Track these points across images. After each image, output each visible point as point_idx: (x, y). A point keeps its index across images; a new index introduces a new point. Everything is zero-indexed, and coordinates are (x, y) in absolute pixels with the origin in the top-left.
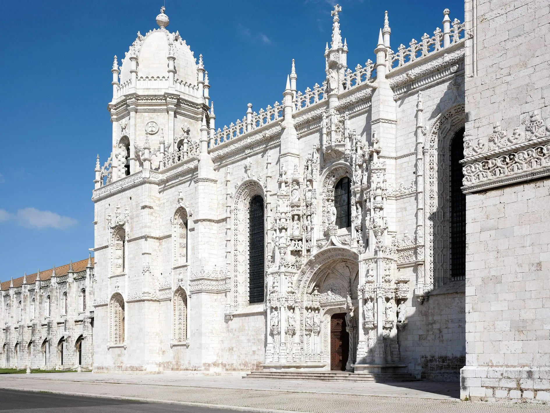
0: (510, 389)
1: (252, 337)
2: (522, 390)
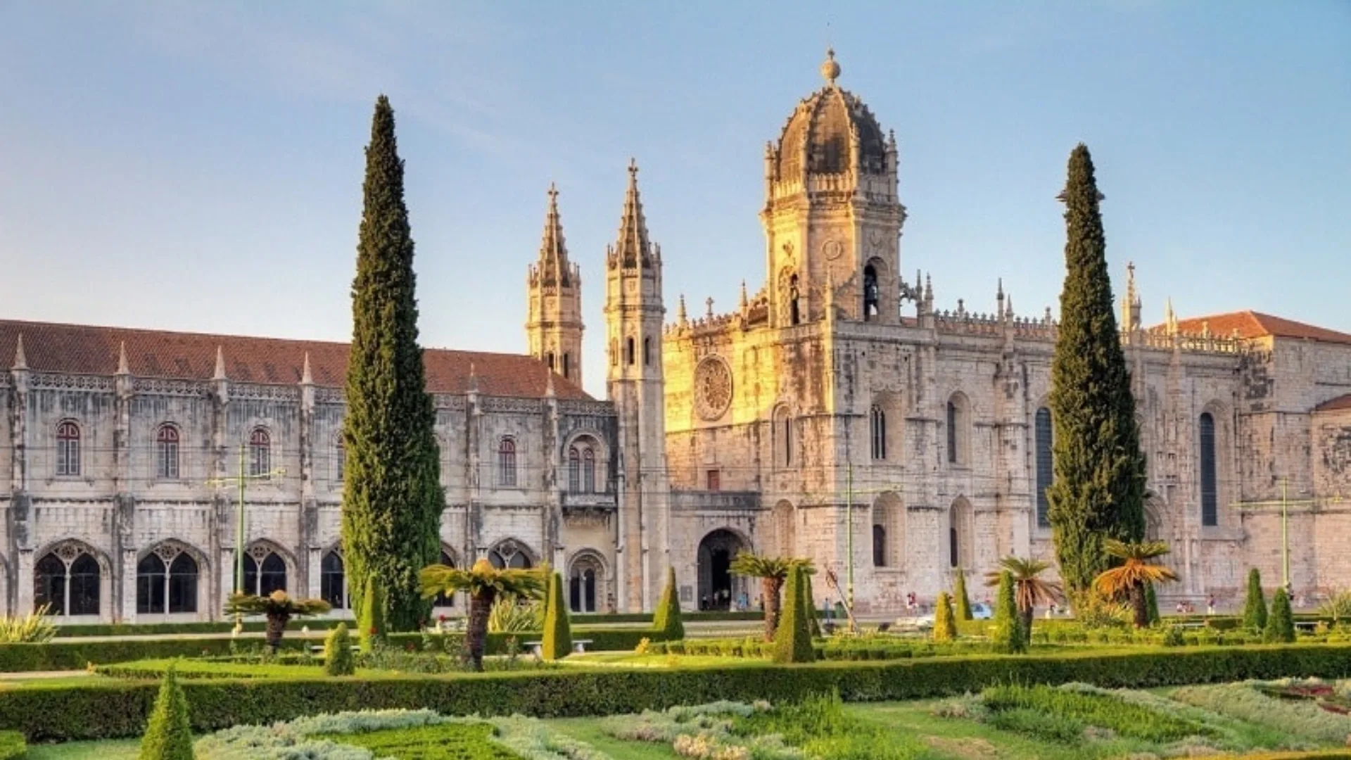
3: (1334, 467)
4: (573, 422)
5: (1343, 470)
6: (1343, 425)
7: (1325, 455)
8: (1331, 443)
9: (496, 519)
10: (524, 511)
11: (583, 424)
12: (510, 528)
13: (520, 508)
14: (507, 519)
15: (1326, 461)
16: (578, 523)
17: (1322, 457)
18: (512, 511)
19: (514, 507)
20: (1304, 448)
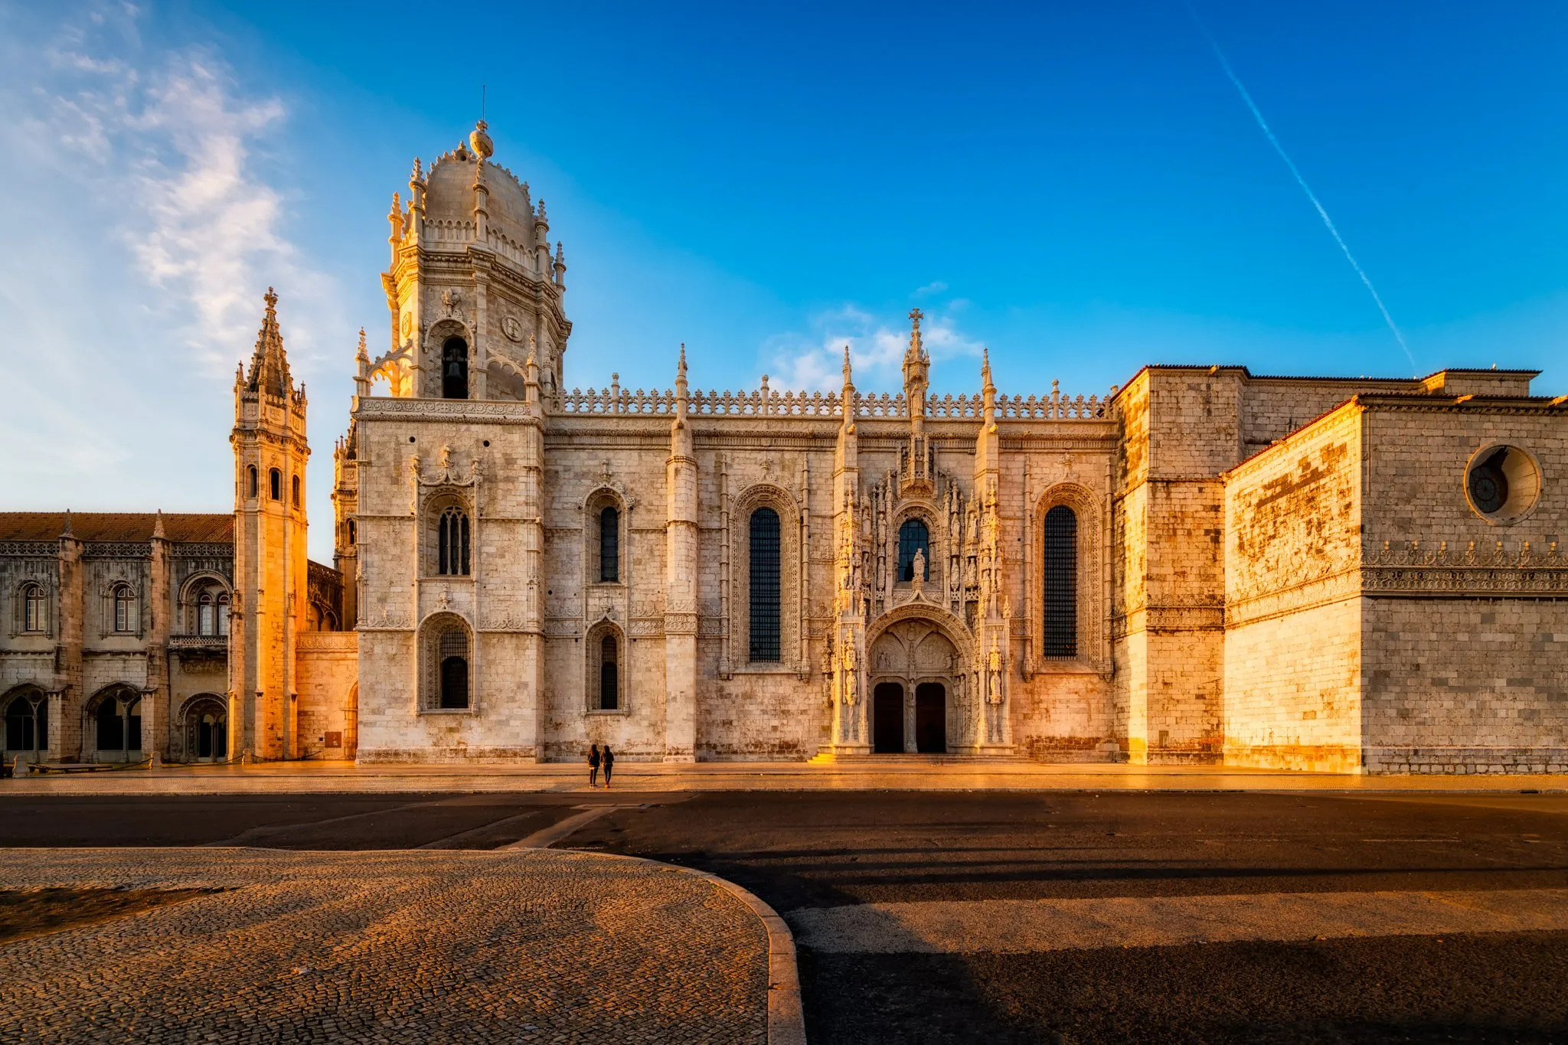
0: (1401, 764)
1: (771, 707)
2: (1410, 765)
3: (1251, 551)
4: (193, 564)
5: (1263, 553)
6: (1266, 482)
7: (1240, 538)
8: (1249, 514)
9: (106, 664)
10: (138, 656)
11: (206, 565)
12: (121, 674)
13: (134, 653)
14: (120, 665)
15: (1241, 546)
16: (199, 668)
17: (1237, 541)
18: (124, 656)
19: (127, 653)
20: (1207, 532)
